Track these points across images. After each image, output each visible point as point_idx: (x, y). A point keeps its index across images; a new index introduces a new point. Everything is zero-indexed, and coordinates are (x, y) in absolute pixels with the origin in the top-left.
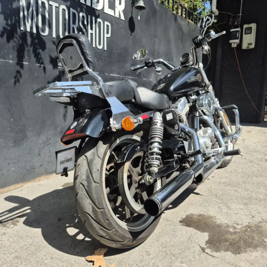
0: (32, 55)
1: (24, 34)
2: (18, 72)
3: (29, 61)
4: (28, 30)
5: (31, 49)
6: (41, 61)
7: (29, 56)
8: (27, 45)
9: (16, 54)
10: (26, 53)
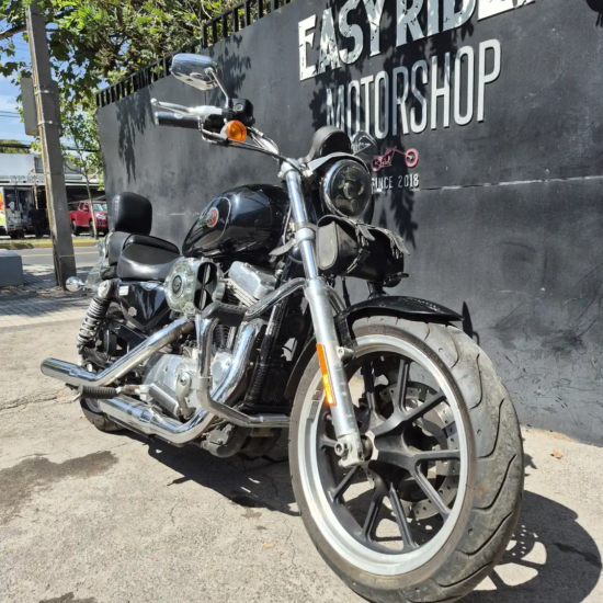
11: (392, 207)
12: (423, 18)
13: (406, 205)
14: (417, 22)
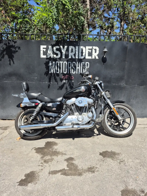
0: (54, 79)
1: (51, 73)
2: (49, 85)
3: (53, 82)
4: (52, 72)
5: (53, 78)
6: (57, 81)
7: (53, 79)
8: (52, 76)
9: (48, 79)
10: (52, 79)
11: (69, 86)
12: (75, 55)
13: (72, 85)
14: (73, 55)
